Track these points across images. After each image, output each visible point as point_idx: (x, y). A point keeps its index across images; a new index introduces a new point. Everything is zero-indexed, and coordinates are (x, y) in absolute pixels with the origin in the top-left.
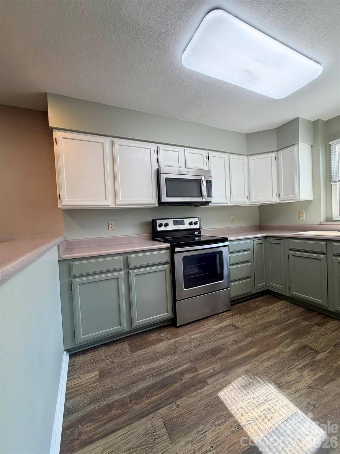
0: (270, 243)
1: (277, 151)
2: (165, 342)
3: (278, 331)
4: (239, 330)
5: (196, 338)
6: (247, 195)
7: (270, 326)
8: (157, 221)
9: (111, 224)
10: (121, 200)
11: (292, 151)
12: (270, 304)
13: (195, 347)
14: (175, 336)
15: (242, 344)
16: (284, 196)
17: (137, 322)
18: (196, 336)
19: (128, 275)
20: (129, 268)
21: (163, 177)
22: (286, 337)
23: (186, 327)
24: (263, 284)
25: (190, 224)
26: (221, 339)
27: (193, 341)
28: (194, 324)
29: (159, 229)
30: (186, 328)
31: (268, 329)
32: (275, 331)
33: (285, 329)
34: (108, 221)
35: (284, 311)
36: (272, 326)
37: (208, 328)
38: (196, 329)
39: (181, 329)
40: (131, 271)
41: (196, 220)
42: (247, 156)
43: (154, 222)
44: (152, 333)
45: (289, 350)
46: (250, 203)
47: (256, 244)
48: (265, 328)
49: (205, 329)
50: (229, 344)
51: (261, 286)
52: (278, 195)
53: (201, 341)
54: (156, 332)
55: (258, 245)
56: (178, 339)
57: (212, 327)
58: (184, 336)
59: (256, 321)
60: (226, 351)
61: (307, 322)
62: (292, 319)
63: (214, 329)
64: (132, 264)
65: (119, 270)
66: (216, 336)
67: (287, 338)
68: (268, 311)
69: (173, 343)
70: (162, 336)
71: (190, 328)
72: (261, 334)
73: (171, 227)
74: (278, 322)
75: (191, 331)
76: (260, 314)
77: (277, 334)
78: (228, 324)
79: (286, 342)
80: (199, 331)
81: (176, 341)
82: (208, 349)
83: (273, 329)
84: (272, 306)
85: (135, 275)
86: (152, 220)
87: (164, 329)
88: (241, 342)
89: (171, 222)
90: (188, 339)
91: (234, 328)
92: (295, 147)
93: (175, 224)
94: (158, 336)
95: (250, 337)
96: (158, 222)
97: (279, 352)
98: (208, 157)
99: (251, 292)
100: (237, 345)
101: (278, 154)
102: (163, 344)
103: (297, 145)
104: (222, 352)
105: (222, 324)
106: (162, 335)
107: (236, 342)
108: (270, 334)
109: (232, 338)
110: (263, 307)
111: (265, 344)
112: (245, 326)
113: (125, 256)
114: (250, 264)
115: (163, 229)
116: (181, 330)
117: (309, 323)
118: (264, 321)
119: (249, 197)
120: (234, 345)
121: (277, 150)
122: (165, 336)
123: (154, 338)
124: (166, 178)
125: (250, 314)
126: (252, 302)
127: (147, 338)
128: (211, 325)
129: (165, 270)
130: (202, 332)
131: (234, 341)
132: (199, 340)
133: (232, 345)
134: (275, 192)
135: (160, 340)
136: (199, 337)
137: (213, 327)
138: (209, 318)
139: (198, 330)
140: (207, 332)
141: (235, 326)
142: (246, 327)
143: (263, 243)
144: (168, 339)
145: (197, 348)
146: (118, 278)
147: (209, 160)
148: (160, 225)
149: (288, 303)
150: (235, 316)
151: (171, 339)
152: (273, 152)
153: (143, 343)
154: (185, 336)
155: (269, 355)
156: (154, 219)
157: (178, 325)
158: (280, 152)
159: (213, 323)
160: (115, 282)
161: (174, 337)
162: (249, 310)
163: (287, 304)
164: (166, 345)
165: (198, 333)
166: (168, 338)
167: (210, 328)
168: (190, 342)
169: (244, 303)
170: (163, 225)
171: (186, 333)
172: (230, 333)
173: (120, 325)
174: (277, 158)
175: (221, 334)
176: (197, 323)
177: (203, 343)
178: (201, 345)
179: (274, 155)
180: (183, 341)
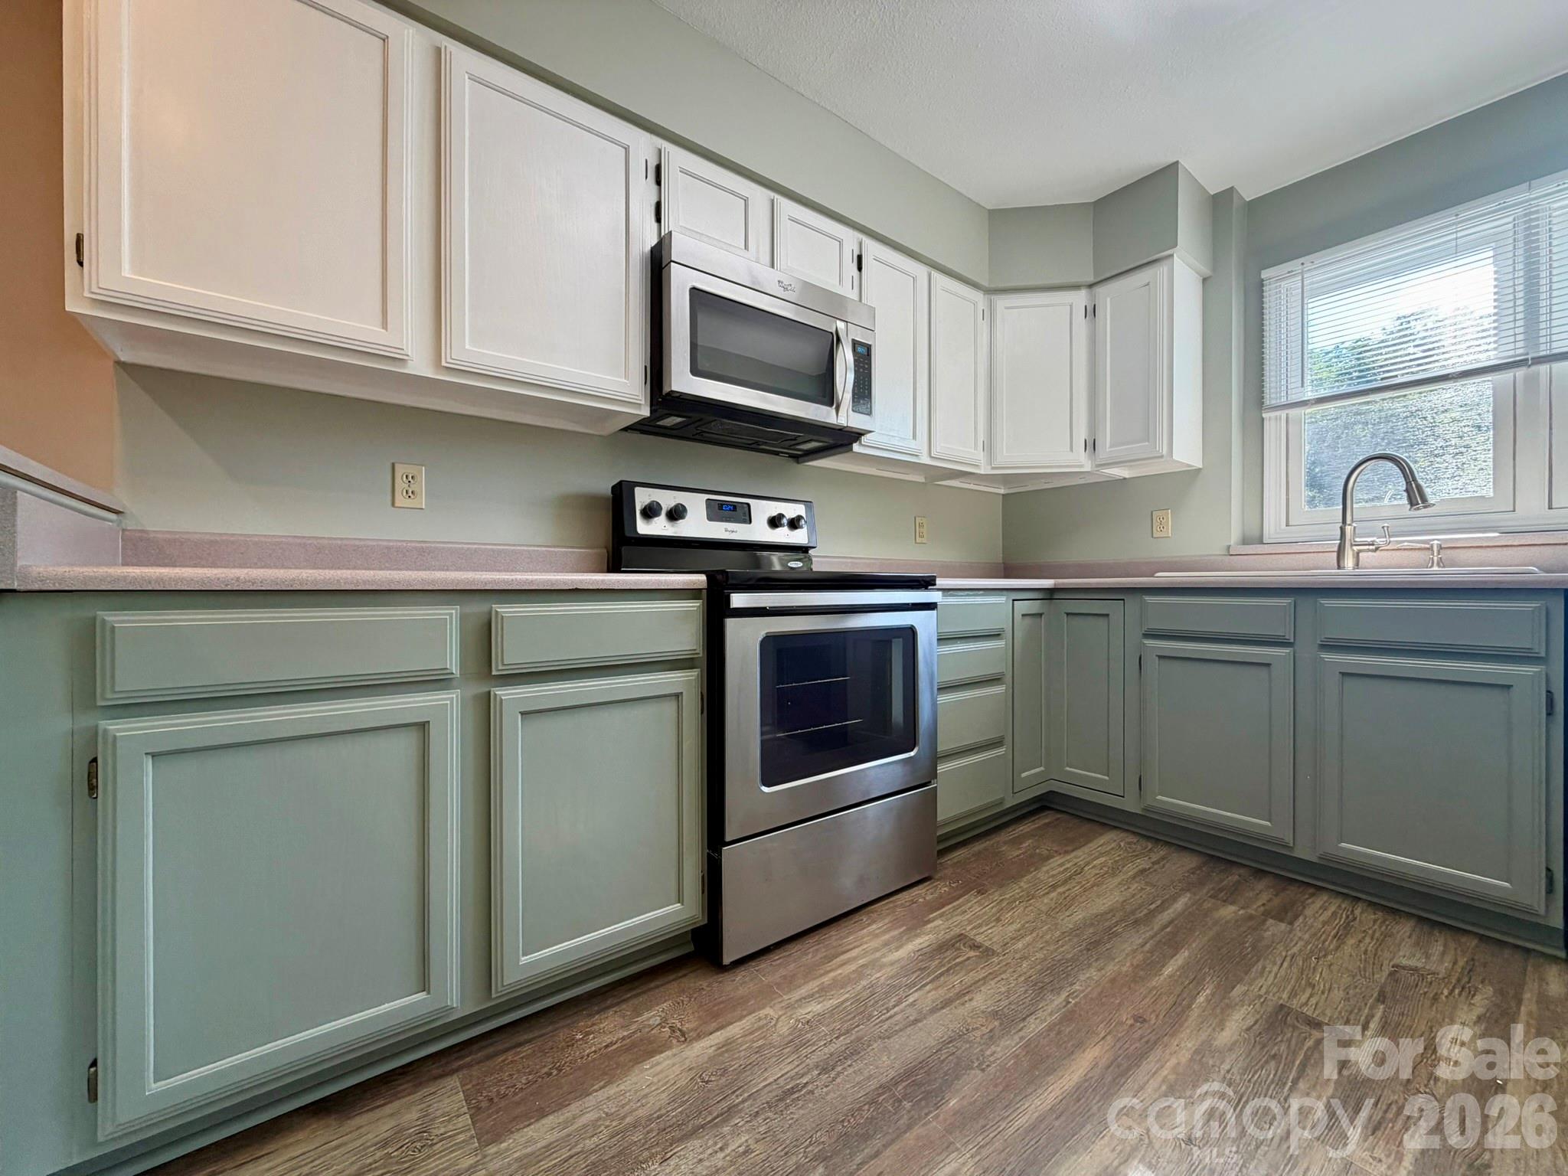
0: (1068, 614)
1: (1091, 286)
2: (668, 1058)
3: (1151, 952)
4: (995, 959)
5: (821, 1018)
6: (981, 437)
7: (1111, 934)
8: (638, 490)
9: (410, 479)
10: (467, 347)
11: (1148, 284)
12: (1072, 844)
13: (825, 1070)
14: (716, 1016)
15: (1034, 1027)
16: (1110, 447)
17: (524, 960)
18: (815, 1008)
19: (485, 712)
20: (494, 673)
21: (680, 283)
22: (1191, 978)
23: (763, 964)
24: (1037, 770)
25: (774, 522)
26: (933, 1011)
27: (809, 1035)
28: (794, 949)
29: (644, 528)
30: (767, 971)
31: (1108, 946)
32: (1140, 957)
33: (1171, 943)
34: (393, 465)
35: (1131, 869)
36: (1116, 935)
37: (861, 962)
38: (810, 973)
39: (741, 975)
40: (505, 693)
41: (798, 510)
42: (990, 291)
43: (621, 496)
44: (598, 1012)
45: (1235, 1038)
46: (993, 468)
47: (1023, 615)
48: (1097, 944)
49: (852, 967)
50: (978, 1033)
51: (1032, 778)
52: (1092, 446)
53: (848, 1032)
54: (618, 1004)
55: (1028, 620)
56: (734, 1030)
57: (878, 955)
58: (762, 1013)
59: (1048, 914)
60: (976, 1076)
61: (1232, 908)
62: (1174, 899)
63: (892, 964)
64: (511, 653)
65: (438, 681)
66: (911, 999)
67: (1198, 982)
68: (1076, 874)
69: (711, 1059)
70: (651, 1022)
71: (783, 972)
72: (1093, 973)
73: (697, 525)
74: (1133, 912)
75: (790, 983)
76: (1054, 887)
77: (1150, 966)
78: (943, 936)
79: (1201, 999)
80: (826, 979)
81: (727, 1045)
82: (892, 1073)
83: (1128, 948)
84: (1081, 855)
85: (522, 713)
86: (613, 487)
87: (657, 987)
88: (1024, 1019)
89: (696, 505)
90: (784, 1029)
91: (972, 954)
92: (1162, 270)
93: (711, 518)
94: (634, 1027)
95: (1057, 991)
96: (642, 497)
97: (1197, 1052)
98: (860, 258)
99: (1001, 802)
100: (1016, 1038)
101: (1093, 297)
102: (658, 1068)
103: (1168, 261)
104: (958, 1078)
105: (918, 941)
106: (652, 1017)
107: (1006, 1020)
108: (1124, 969)
109: (980, 1001)
110: (1048, 858)
111: (1126, 1016)
112: (1015, 939)
113: (478, 608)
114: (998, 690)
115: (659, 527)
116: (739, 983)
117: (1241, 912)
118: (1079, 915)
119: (989, 447)
120: (1000, 1038)
121: (1091, 279)
122: (664, 1020)
123: (608, 1039)
124: (694, 290)
125: (1014, 890)
126: (1005, 843)
127: (571, 1043)
128: (877, 950)
129: (678, 696)
130: (839, 984)
131: (995, 1014)
132: (837, 1025)
133: (992, 1038)
134: (1082, 434)
135: (643, 1049)
136: (832, 1011)
137: (884, 956)
138: (857, 917)
139: (821, 975)
140: (864, 983)
141: (975, 947)
142: (1020, 945)
143: (1041, 615)
144: (685, 1038)
145: (838, 1074)
146: (423, 727)
147: (860, 268)
148: (650, 512)
149: (1131, 838)
150: (961, 900)
151: (699, 1037)
152: (1076, 287)
153: (549, 1074)
154: (768, 1011)
155: (1164, 1072)
156: (620, 483)
157: (727, 960)
158: (1100, 290)
159: (877, 936)
160: (403, 746)
161: (714, 1025)
162: (1004, 875)
163: (1129, 843)
164: (677, 1070)
165: (823, 991)
166: (683, 1034)
167: (873, 964)
168: (797, 1042)
169: (978, 847)
170: (663, 513)
171: (767, 994)
172: (969, 979)
173: (424, 986)
174: (1092, 312)
175: (928, 988)
176: (810, 941)
177: (859, 1039)
178: (853, 1052)
179: (1080, 299)
180: (760, 1043)
